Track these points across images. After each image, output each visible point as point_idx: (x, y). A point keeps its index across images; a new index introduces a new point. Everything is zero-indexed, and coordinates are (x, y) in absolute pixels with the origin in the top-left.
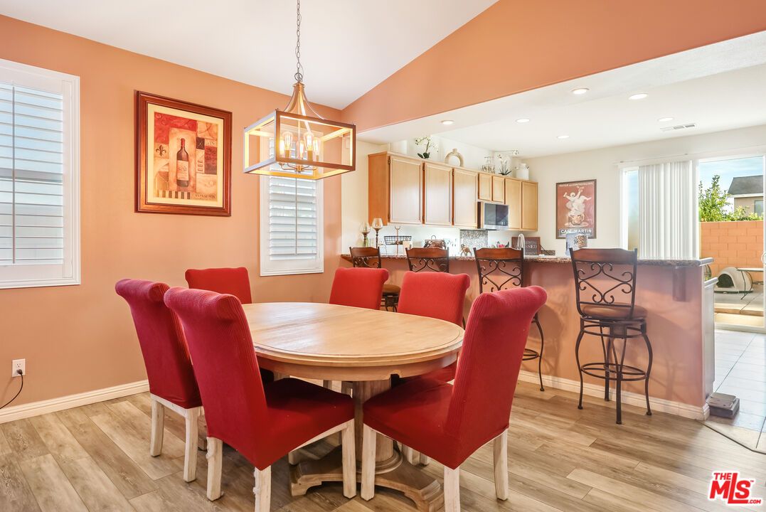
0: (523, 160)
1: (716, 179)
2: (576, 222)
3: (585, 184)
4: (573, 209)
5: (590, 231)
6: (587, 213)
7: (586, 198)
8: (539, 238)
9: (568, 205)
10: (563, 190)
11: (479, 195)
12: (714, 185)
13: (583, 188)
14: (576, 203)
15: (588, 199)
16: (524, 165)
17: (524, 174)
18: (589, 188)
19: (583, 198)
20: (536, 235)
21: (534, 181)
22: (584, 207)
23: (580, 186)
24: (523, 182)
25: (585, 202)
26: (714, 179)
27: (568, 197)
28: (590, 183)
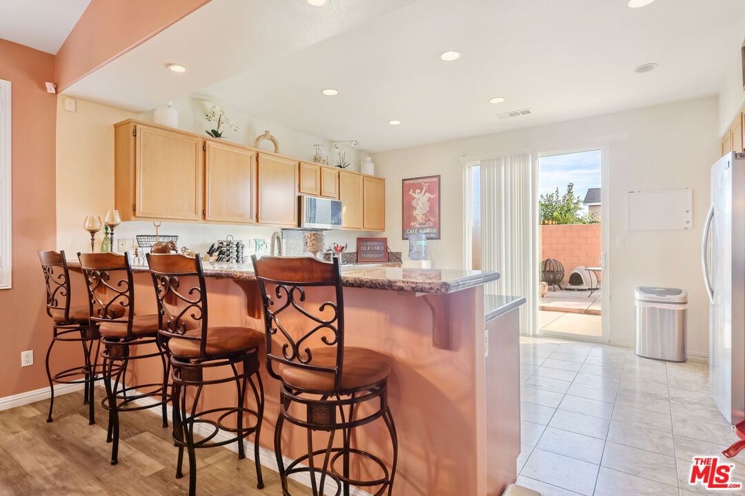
0: (370, 154)
1: (570, 186)
2: (421, 221)
3: (429, 180)
4: (418, 207)
5: (434, 231)
6: (431, 212)
7: (430, 196)
8: (386, 239)
9: (414, 203)
10: (409, 186)
11: (299, 188)
12: (569, 192)
13: (428, 184)
14: (421, 201)
15: (432, 197)
16: (370, 159)
17: (369, 169)
18: (434, 184)
19: (428, 195)
20: (383, 235)
21: (381, 177)
22: (428, 205)
23: (425, 183)
24: (366, 177)
25: (429, 200)
26: (569, 186)
27: (413, 194)
28: (434, 179)
